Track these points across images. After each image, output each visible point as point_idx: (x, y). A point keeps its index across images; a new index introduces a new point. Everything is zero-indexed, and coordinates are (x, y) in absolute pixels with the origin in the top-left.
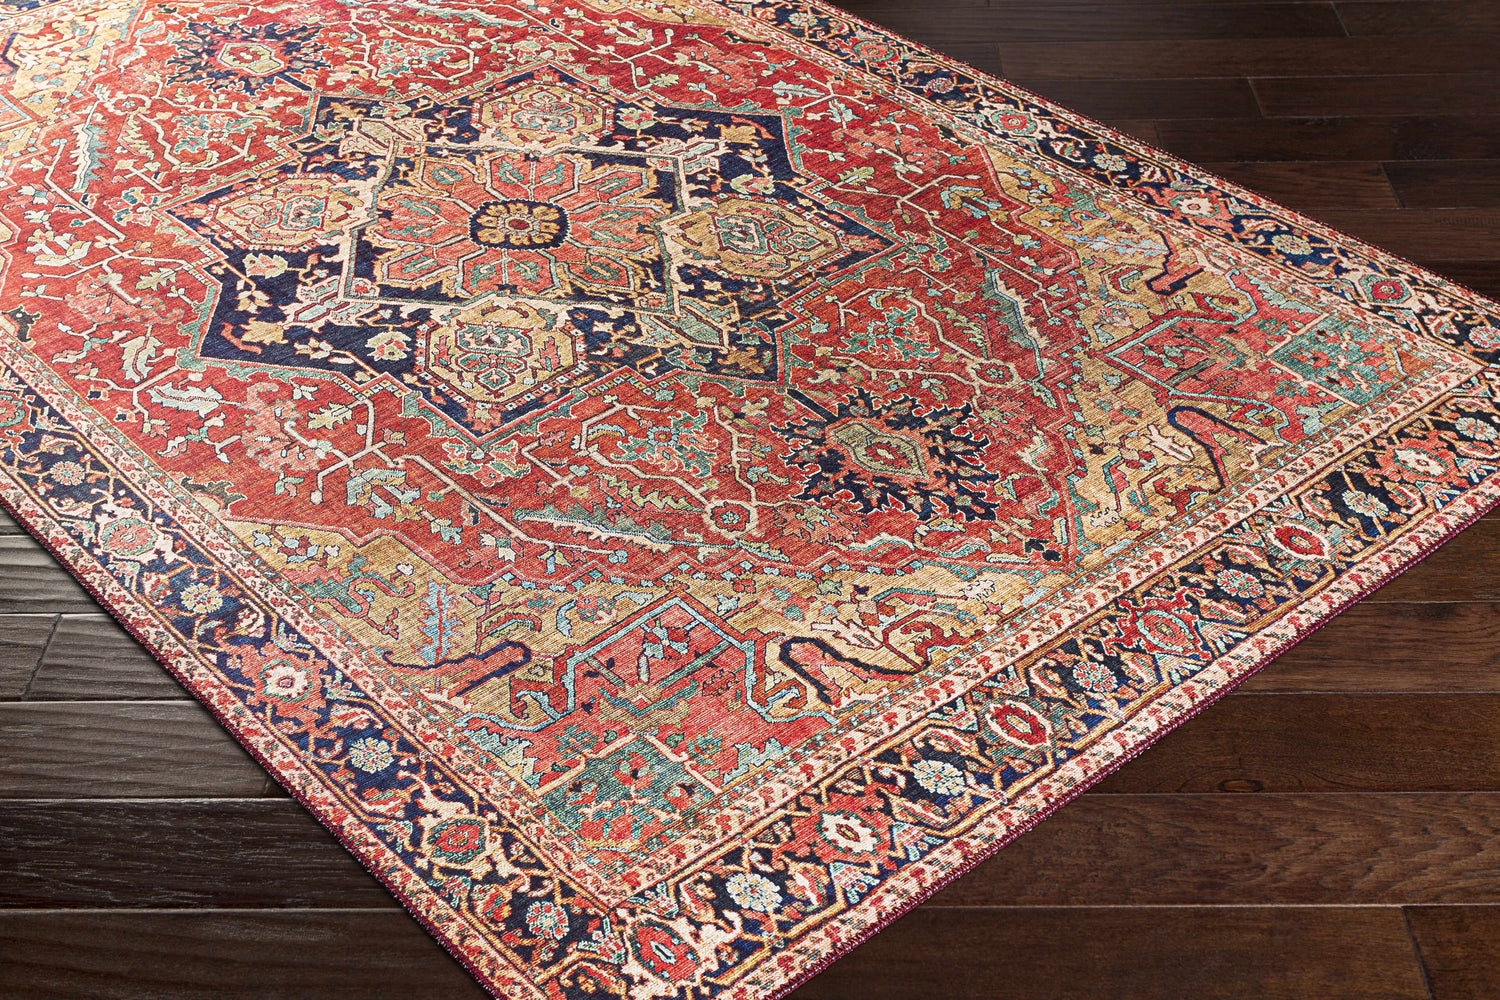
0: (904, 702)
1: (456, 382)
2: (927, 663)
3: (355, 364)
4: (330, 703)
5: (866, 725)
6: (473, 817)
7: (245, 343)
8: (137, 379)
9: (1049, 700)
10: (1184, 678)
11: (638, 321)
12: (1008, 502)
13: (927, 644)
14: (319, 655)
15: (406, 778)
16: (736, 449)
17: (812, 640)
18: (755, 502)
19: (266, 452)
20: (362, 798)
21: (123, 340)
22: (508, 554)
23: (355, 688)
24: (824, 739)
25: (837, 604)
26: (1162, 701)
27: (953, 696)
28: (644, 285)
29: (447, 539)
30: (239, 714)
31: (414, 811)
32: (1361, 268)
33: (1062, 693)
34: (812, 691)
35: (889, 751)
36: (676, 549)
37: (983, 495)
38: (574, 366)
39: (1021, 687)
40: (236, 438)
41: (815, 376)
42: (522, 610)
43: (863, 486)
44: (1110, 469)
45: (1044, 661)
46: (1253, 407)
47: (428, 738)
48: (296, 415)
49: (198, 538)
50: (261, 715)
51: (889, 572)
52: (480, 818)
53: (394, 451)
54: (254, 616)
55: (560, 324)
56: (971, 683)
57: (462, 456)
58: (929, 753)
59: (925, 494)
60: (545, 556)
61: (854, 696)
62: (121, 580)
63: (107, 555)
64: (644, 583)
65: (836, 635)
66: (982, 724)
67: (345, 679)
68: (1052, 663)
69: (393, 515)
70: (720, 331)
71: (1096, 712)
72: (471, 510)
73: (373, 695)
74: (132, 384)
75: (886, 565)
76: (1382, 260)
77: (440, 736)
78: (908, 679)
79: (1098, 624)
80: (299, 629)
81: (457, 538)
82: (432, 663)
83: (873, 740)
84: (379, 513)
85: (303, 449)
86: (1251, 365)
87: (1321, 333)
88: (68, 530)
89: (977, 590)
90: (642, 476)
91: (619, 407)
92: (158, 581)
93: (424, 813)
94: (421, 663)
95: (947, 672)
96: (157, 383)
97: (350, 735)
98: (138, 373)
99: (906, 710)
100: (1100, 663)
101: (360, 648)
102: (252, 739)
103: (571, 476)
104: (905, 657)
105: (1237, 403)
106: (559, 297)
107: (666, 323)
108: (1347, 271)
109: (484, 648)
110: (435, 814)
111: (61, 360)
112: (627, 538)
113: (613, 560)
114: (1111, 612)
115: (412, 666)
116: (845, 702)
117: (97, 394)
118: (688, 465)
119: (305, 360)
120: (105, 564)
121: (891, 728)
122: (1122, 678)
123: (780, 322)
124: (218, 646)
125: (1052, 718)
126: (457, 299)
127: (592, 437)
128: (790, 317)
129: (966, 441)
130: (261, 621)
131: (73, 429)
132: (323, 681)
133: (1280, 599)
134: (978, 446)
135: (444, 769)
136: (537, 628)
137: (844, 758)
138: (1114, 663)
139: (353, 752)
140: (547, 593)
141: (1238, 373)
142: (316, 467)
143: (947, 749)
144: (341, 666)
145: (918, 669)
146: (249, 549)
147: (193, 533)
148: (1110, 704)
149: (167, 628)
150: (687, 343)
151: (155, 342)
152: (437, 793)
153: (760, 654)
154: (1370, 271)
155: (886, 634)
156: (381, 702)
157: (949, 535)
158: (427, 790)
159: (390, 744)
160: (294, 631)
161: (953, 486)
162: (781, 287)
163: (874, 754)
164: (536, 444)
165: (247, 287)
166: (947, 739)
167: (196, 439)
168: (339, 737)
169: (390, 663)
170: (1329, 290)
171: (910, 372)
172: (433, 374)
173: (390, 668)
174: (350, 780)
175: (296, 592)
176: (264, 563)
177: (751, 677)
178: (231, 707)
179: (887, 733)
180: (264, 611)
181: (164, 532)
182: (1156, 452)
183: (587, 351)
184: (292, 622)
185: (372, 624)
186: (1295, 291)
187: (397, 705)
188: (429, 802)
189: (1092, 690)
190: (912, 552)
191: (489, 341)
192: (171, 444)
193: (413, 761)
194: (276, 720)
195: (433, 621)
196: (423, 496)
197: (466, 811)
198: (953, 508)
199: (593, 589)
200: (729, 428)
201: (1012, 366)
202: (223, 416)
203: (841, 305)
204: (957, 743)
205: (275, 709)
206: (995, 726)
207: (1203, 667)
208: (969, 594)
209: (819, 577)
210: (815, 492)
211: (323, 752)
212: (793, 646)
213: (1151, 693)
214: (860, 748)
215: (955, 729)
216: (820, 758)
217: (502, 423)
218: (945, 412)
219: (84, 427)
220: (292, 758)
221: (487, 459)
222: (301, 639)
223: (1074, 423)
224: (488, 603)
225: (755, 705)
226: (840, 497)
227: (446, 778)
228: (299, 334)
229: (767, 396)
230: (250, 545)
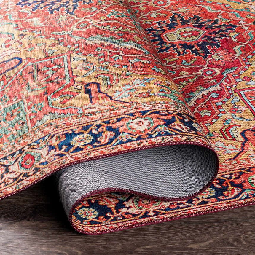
32: (47, 158)
46: (4, 85)
76: (47, 169)
86: (24, 92)
87: (23, 124)
105: (10, 80)
108: (49, 151)
141: (23, 86)
154: (43, 160)
170: (43, 138)
186: (51, 125)
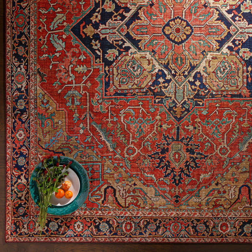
0: (115, 212)
1: (115, 76)
2: (128, 207)
3: (100, 55)
4: (24, 145)
5: (104, 211)
6: (26, 185)
7: (83, 32)
8: (52, 29)
9: (139, 226)
10: (166, 237)
11: (170, 84)
12: (184, 184)
13: (133, 204)
14: (29, 133)
15: (23, 170)
16: (150, 135)
17: (114, 189)
18: (139, 151)
19: (60, 71)
20: (14, 169)
21: (59, 13)
22: (82, 131)
23: (29, 145)
24: (94, 209)
25: (127, 184)
26: (157, 238)
27: (124, 216)
28: (184, 72)
29: (74, 120)
30: (9, 137)
31: (19, 177)
33: (142, 226)
34: (103, 199)
35: (102, 218)
36: (113, 152)
37: (182, 179)
38: (143, 88)
39: (137, 221)
40: (58, 62)
41: (188, 126)
42: (72, 147)
43: (163, 161)
44: (214, 190)
45: (148, 219)
47: (32, 164)
48: (75, 63)
49: (31, 87)
50: (12, 140)
51: (144, 184)
52: (27, 186)
53: (85, 88)
54: (26, 115)
55: (153, 73)
56: (131, 215)
57: (97, 99)
58: (108, 222)
59: (172, 171)
60: (88, 137)
61: (108, 205)
62: (12, 89)
63: (14, 80)
64: (99, 156)
65: (119, 191)
66: (123, 223)
67: (29, 141)
68: (148, 221)
69: (70, 106)
70: (184, 99)
71: (144, 233)
72: (85, 116)
73: (31, 148)
74: (49, 30)
75: (145, 182)
77: (34, 165)
78: (121, 208)
79: (166, 219)
80: (31, 124)
81: (76, 121)
82: (45, 148)
83: (102, 214)
84: (68, 104)
85: (69, 75)
88: (12, 68)
89: (155, 199)
90: (126, 129)
91: (140, 107)
92: (17, 94)
93: (20, 179)
94: (43, 147)
95: (129, 211)
96: (55, 33)
97: (22, 154)
98: (54, 27)
99: (113, 213)
100: (156, 226)
101: (36, 136)
102: (8, 144)
103: (112, 120)
104: (125, 203)
106: (162, 64)
107: (175, 88)
109: (57, 151)
110: (21, 180)
111: (41, 10)
112: (107, 143)
113: (99, 146)
114: (171, 219)
115: (41, 146)
116: (106, 205)
117: (40, 28)
118: (137, 132)
119: (90, 47)
120: (12, 83)
121: (107, 214)
122: (156, 230)
123: (199, 105)
124: (16, 118)
125: (135, 229)
126: (140, 49)
127: (126, 112)
128: (203, 105)
129: (196, 164)
130: (26, 118)
131: (29, 37)
132: (26, 139)
133: (204, 235)
134: (197, 167)
135: (29, 172)
136: (70, 153)
137: (93, 215)
138: (158, 227)
139: (20, 159)
140: (80, 146)
142: (66, 82)
143: (111, 223)
144: (31, 138)
145: (126, 207)
146: (36, 97)
147: (31, 85)
148: (148, 233)
149: (11, 107)
150: (173, 98)
151: (64, 18)
152: (25, 176)
153: (102, 186)
155: (128, 196)
156: (31, 151)
157: (165, 184)
158: (24, 174)
159: (26, 160)
160: (30, 124)
161: (179, 173)
162: (212, 94)
163: (99, 217)
164: (114, 106)
165: (98, 12)
166: (114, 222)
167: (50, 57)
168: (20, 154)
169: (38, 143)
171: (208, 138)
172: (113, 70)
173: (38, 144)
174: (15, 164)
175: (36, 115)
176: (37, 103)
177: (96, 189)
178: (9, 135)
179: (105, 215)
180: (28, 115)
181: (26, 81)
182: (227, 193)
183: (151, 86)
184: (31, 121)
185: (43, 132)
187: (33, 153)
188: (22, 177)
189: (148, 229)
190: (154, 183)
191: (134, 68)
192: (44, 55)
193: (26, 167)
194: (13, 143)
195: (53, 139)
196: (79, 106)
197: (26, 183)
198: (174, 178)
199: (89, 151)
200: (155, 128)
201: (230, 151)
202: (60, 54)
203: (218, 109)
204: (114, 224)
205: (15, 140)
206: (124, 225)
207: (172, 237)
208: (152, 199)
209: (131, 176)
210: (153, 156)
211: (15, 155)
212: (110, 188)
213: (157, 236)
214: (98, 214)
215: (117, 221)
216: (89, 212)
217: (113, 95)
218: (201, 154)
219: (32, 37)
220: (10, 153)
221: (101, 104)
222: (29, 127)
223: (222, 175)
224: (67, 141)
225: (90, 195)
226: (156, 160)
227: (28, 174)
228: (96, 37)
229: (172, 125)
230: (37, 96)
